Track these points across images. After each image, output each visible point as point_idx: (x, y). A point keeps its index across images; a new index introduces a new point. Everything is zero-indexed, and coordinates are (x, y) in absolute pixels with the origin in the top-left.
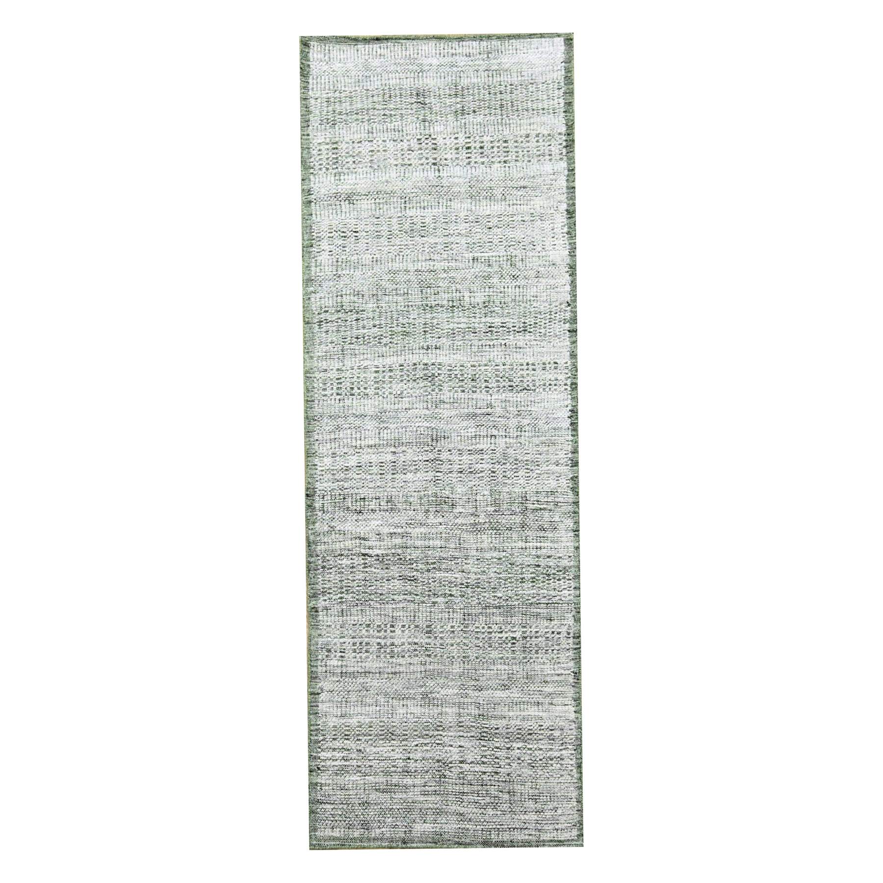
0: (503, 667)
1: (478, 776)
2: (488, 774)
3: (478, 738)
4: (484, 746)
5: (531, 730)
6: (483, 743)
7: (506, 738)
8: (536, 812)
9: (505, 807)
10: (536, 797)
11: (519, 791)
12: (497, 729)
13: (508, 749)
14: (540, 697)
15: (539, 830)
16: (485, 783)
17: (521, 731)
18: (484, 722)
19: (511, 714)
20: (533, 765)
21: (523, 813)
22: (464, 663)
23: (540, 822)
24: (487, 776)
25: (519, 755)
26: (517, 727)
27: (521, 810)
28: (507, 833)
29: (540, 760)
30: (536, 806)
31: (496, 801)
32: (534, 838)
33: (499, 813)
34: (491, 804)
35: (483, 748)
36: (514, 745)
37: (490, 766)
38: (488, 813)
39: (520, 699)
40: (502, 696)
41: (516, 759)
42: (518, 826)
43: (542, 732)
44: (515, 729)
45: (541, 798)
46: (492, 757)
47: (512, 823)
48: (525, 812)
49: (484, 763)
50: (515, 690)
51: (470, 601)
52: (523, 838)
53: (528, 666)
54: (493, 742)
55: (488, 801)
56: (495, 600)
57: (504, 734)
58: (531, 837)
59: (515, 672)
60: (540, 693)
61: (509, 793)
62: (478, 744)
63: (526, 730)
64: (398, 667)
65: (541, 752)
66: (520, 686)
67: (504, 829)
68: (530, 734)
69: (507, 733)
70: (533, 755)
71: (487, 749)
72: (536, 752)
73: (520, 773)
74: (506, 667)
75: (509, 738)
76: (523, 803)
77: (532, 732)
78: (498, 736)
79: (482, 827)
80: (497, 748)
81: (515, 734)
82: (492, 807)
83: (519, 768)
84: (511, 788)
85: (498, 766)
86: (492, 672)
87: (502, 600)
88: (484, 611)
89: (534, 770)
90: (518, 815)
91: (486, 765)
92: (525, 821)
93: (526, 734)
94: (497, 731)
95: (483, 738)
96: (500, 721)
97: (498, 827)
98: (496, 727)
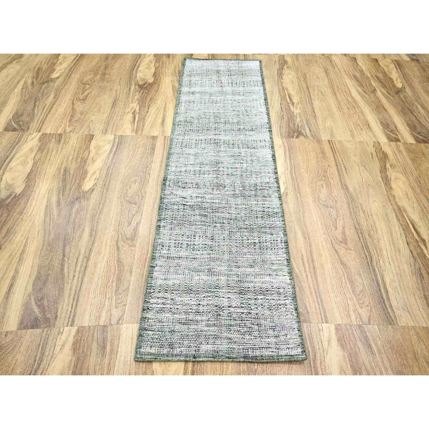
0: (250, 256)
1: (239, 315)
2: (245, 314)
3: (238, 293)
4: (242, 298)
5: (267, 288)
6: (241, 296)
7: (254, 293)
8: (275, 337)
9: (256, 333)
10: (274, 328)
11: (263, 324)
12: (249, 288)
13: (256, 299)
14: (271, 271)
15: (278, 349)
16: (243, 319)
17: (262, 289)
18: (241, 284)
19: (256, 280)
20: (270, 308)
21: (267, 337)
22: (230, 254)
23: (278, 343)
24: (244, 315)
25: (261, 303)
26: (260, 287)
27: (266, 336)
28: (258, 350)
29: (274, 305)
30: (274, 333)
31: (251, 330)
32: (275, 354)
33: (253, 337)
34: (247, 332)
35: (241, 299)
36: (259, 297)
37: (246, 309)
38: (246, 338)
39: (260, 272)
40: (251, 271)
41: (260, 305)
42: (264, 346)
43: (273, 290)
44: (259, 288)
45: (277, 328)
46: (247, 304)
47: (261, 344)
48: (268, 337)
49: (242, 307)
50: (257, 268)
51: (232, 226)
52: (268, 354)
53: (263, 256)
54: (247, 295)
55: (246, 330)
56: (244, 225)
57: (253, 291)
58: (273, 353)
59: (256, 259)
60: (270, 269)
61: (258, 325)
62: (238, 296)
63: (265, 288)
64: (196, 255)
65: (274, 301)
66: (259, 266)
67: (257, 348)
68: (267, 291)
69: (254, 290)
70: (270, 302)
71: (244, 299)
72: (271, 301)
73: (263, 313)
74: (252, 256)
75: (255, 293)
76: (266, 331)
77: (268, 290)
78: (250, 292)
79: (243, 347)
80: (250, 299)
81: (259, 291)
82: (248, 334)
83: (262, 310)
84: (259, 322)
85: (250, 309)
86: (244, 259)
87: (248, 226)
88: (239, 230)
89: (271, 312)
90: (264, 339)
91: (243, 309)
92: (268, 343)
93: (265, 291)
94: (248, 289)
95: (241, 293)
96: (250, 284)
97: (253, 347)
98: (248, 287)
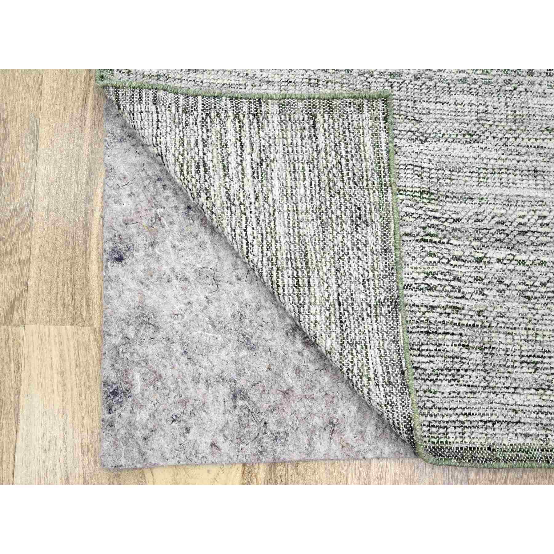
0: (467, 99)
1: (418, 314)
2: (439, 310)
3: (419, 238)
4: (431, 254)
5: (525, 224)
6: (428, 247)
7: (475, 239)
8: (537, 390)
9: (475, 377)
10: (536, 360)
11: (501, 346)
12: (457, 220)
13: (479, 260)
14: (540, 159)
15: (545, 427)
16: (433, 328)
17: (504, 227)
18: (430, 206)
19: (484, 191)
20: (529, 294)
21: (512, 390)
22: (392, 86)
23: (545, 409)
24: (437, 315)
25: (498, 275)
26: (497, 219)
27: (507, 385)
28: (481, 430)
29: (543, 284)
30: (536, 376)
31: (457, 366)
32: (535, 442)
33: (463, 389)
34: (445, 372)
35: (429, 259)
36: (491, 253)
37: (444, 294)
38: (441, 389)
39: (500, 162)
40: (467, 155)
41: (495, 281)
42: (501, 418)
43: (546, 229)
44: (493, 222)
45: (546, 360)
46: (447, 277)
47: (489, 412)
48: (515, 388)
49: (430, 288)
50: (490, 143)
52: (512, 442)
53: (516, 100)
54: (449, 247)
55: (441, 366)
57: (471, 231)
58: (528, 440)
59: (490, 109)
60: (540, 151)
61: (482, 349)
62: (418, 249)
63: (515, 224)
64: (264, 87)
65: (544, 269)
66: (500, 136)
67: (475, 424)
68: (524, 233)
69: (478, 230)
70: (528, 274)
71: (436, 259)
72: (533, 268)
73: (502, 310)
74: (474, 99)
75: (479, 239)
76: (510, 370)
77: (526, 229)
78: (460, 235)
79: (429, 418)
80: (458, 259)
81: (492, 231)
82: (449, 378)
83: (500, 299)
84: (486, 339)
85: (459, 295)
86: (446, 107)
89: (529, 305)
90: (500, 396)
91: (435, 293)
92: (514, 407)
93: (515, 233)
94: (457, 225)
95: (428, 238)
96: (463, 205)
97: (462, 418)
98: (454, 216)
